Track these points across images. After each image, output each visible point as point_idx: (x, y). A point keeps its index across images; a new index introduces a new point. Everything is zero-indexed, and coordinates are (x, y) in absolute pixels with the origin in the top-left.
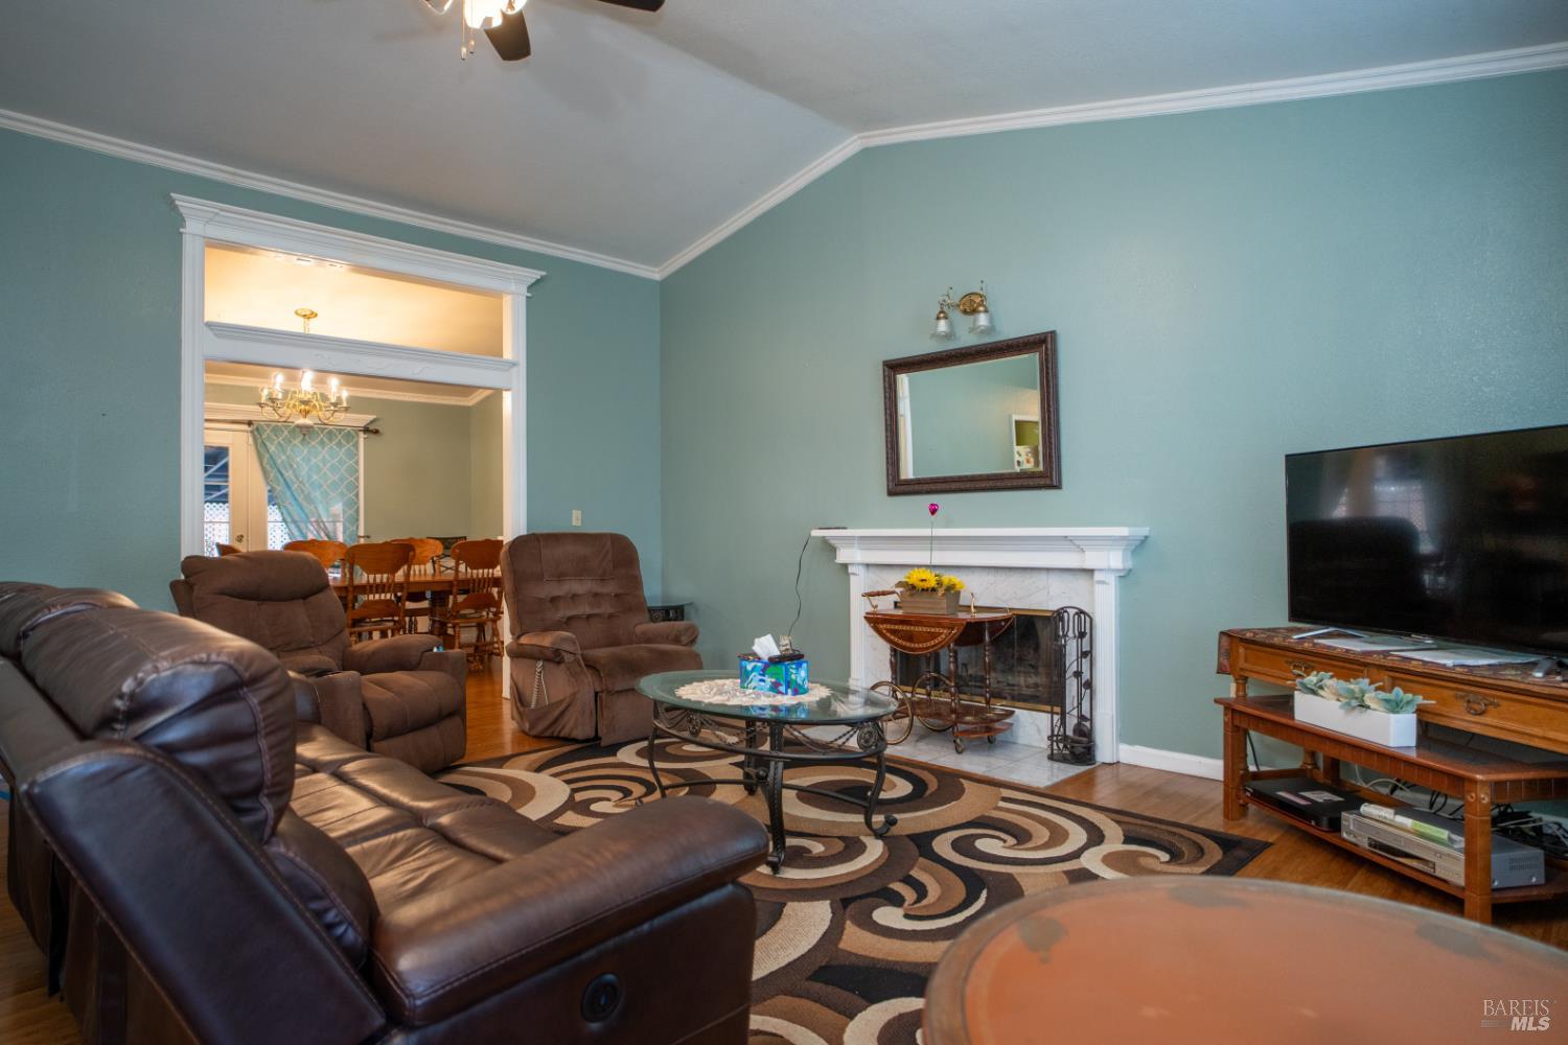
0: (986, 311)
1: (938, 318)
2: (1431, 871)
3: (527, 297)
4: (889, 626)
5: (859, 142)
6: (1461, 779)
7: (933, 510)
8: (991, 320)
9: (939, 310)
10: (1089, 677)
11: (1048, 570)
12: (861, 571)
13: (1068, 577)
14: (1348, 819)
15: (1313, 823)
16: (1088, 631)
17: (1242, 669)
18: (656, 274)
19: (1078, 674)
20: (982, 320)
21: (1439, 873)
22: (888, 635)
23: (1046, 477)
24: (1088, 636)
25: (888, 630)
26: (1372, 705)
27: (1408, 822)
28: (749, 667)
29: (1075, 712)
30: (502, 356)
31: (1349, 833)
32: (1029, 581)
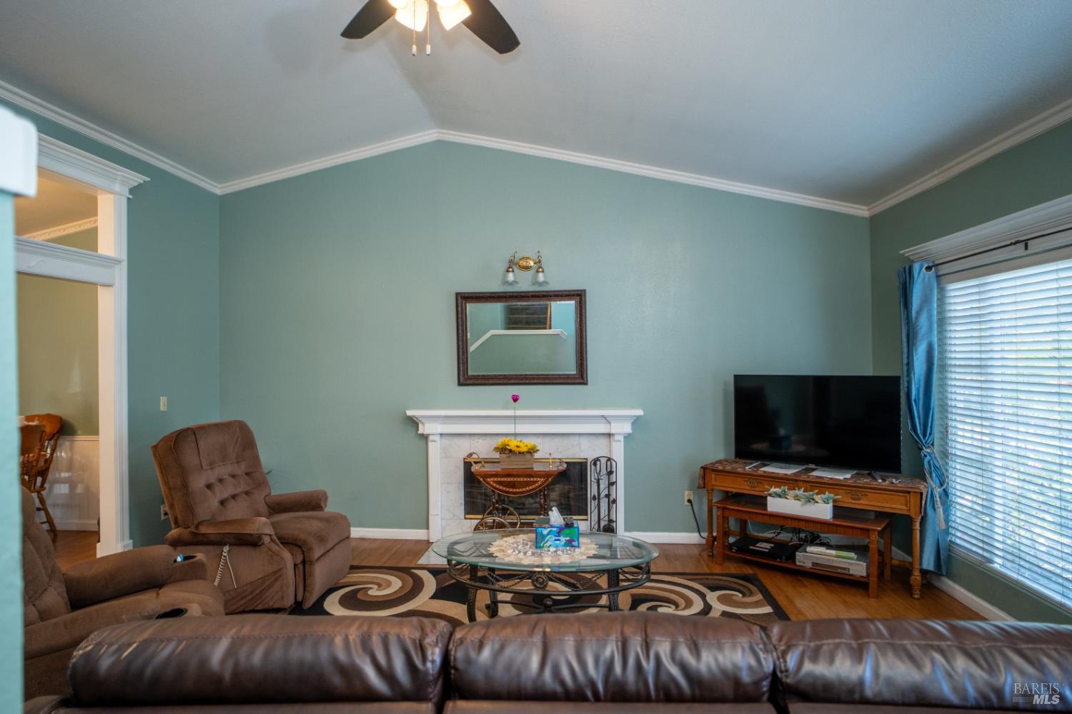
0: (543, 272)
1: (508, 271)
2: (847, 572)
3: (128, 199)
4: (496, 479)
5: (437, 135)
6: (868, 530)
7: (515, 399)
8: (545, 276)
9: (508, 266)
10: (615, 497)
11: (580, 434)
12: (437, 438)
13: (593, 438)
14: (799, 555)
15: (778, 560)
16: (614, 469)
17: (713, 485)
18: (218, 189)
19: (608, 496)
20: (541, 277)
21: (851, 572)
22: (494, 485)
23: (580, 377)
24: (614, 474)
25: (494, 482)
26: (819, 501)
27: (833, 552)
28: (545, 532)
29: (607, 518)
30: (96, 250)
31: (799, 562)
32: (566, 441)
